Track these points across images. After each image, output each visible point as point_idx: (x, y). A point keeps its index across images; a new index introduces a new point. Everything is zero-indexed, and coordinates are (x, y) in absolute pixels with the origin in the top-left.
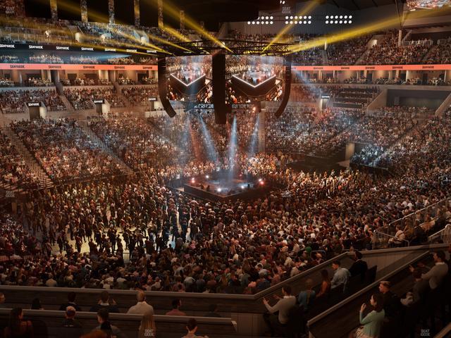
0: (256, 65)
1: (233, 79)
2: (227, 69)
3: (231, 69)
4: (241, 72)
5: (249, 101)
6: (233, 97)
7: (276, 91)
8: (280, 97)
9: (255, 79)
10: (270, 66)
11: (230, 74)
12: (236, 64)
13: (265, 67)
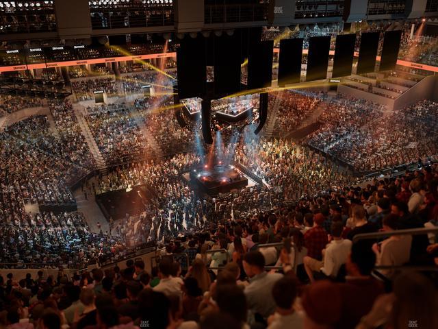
0: (237, 102)
1: (217, 114)
2: (212, 109)
3: (216, 108)
4: (224, 109)
5: (230, 126)
6: (218, 125)
7: (254, 116)
8: (257, 120)
9: (235, 112)
10: (248, 101)
11: (215, 111)
12: (219, 104)
13: (243, 102)
